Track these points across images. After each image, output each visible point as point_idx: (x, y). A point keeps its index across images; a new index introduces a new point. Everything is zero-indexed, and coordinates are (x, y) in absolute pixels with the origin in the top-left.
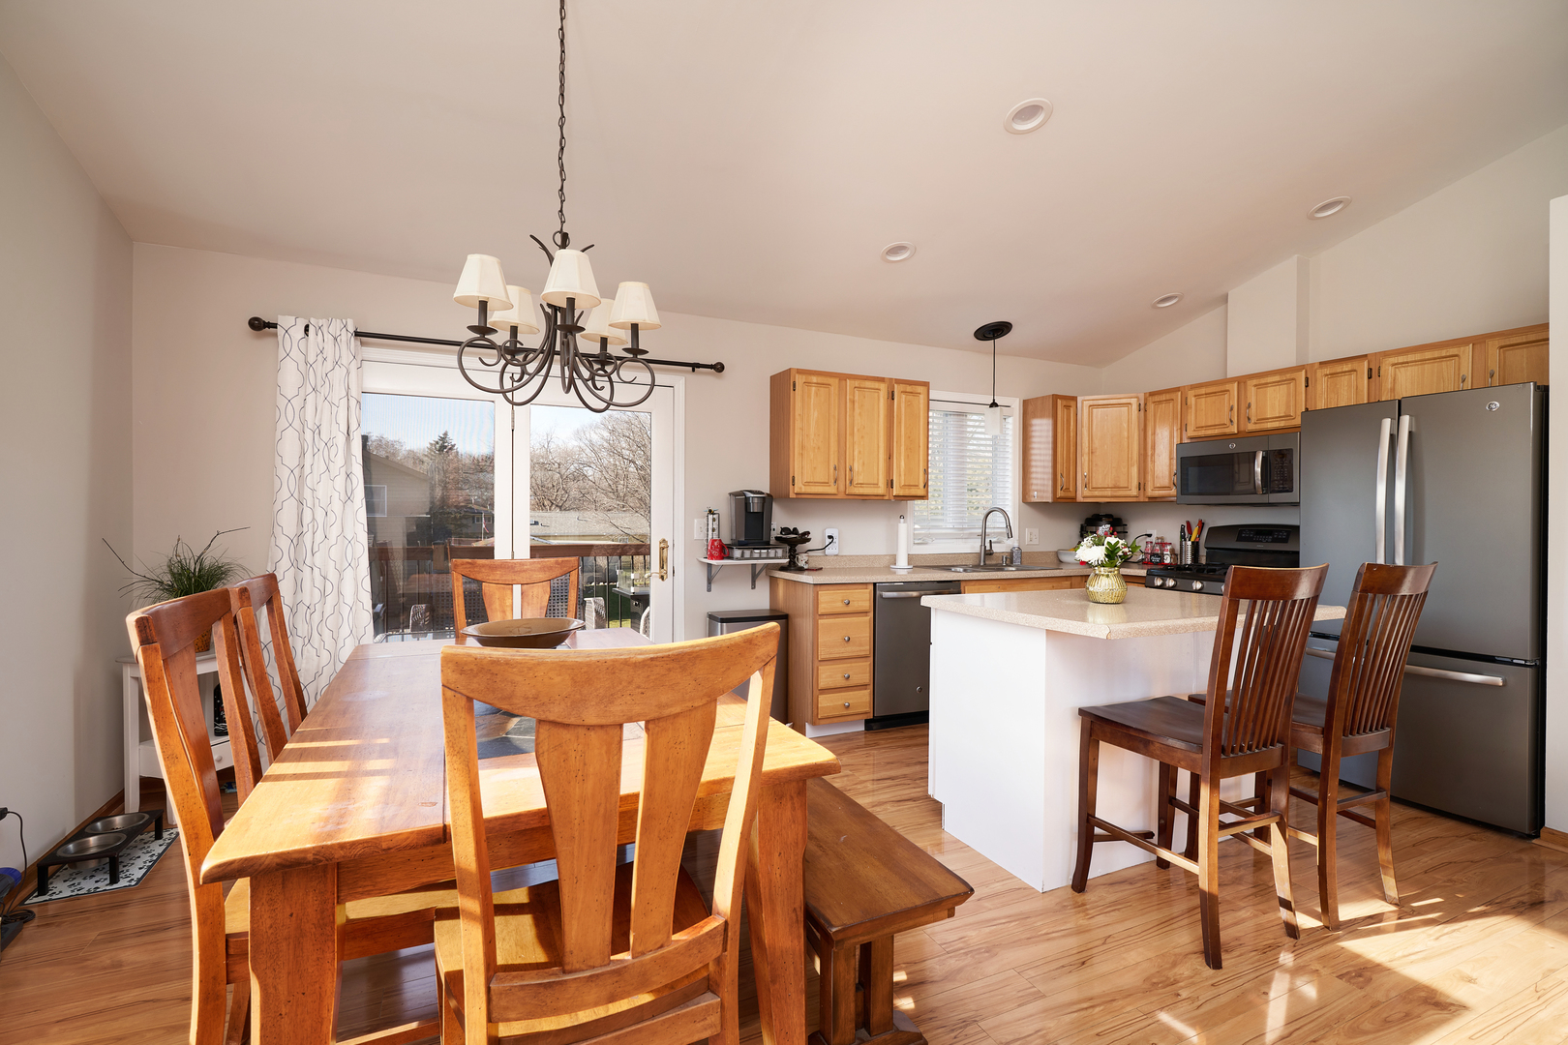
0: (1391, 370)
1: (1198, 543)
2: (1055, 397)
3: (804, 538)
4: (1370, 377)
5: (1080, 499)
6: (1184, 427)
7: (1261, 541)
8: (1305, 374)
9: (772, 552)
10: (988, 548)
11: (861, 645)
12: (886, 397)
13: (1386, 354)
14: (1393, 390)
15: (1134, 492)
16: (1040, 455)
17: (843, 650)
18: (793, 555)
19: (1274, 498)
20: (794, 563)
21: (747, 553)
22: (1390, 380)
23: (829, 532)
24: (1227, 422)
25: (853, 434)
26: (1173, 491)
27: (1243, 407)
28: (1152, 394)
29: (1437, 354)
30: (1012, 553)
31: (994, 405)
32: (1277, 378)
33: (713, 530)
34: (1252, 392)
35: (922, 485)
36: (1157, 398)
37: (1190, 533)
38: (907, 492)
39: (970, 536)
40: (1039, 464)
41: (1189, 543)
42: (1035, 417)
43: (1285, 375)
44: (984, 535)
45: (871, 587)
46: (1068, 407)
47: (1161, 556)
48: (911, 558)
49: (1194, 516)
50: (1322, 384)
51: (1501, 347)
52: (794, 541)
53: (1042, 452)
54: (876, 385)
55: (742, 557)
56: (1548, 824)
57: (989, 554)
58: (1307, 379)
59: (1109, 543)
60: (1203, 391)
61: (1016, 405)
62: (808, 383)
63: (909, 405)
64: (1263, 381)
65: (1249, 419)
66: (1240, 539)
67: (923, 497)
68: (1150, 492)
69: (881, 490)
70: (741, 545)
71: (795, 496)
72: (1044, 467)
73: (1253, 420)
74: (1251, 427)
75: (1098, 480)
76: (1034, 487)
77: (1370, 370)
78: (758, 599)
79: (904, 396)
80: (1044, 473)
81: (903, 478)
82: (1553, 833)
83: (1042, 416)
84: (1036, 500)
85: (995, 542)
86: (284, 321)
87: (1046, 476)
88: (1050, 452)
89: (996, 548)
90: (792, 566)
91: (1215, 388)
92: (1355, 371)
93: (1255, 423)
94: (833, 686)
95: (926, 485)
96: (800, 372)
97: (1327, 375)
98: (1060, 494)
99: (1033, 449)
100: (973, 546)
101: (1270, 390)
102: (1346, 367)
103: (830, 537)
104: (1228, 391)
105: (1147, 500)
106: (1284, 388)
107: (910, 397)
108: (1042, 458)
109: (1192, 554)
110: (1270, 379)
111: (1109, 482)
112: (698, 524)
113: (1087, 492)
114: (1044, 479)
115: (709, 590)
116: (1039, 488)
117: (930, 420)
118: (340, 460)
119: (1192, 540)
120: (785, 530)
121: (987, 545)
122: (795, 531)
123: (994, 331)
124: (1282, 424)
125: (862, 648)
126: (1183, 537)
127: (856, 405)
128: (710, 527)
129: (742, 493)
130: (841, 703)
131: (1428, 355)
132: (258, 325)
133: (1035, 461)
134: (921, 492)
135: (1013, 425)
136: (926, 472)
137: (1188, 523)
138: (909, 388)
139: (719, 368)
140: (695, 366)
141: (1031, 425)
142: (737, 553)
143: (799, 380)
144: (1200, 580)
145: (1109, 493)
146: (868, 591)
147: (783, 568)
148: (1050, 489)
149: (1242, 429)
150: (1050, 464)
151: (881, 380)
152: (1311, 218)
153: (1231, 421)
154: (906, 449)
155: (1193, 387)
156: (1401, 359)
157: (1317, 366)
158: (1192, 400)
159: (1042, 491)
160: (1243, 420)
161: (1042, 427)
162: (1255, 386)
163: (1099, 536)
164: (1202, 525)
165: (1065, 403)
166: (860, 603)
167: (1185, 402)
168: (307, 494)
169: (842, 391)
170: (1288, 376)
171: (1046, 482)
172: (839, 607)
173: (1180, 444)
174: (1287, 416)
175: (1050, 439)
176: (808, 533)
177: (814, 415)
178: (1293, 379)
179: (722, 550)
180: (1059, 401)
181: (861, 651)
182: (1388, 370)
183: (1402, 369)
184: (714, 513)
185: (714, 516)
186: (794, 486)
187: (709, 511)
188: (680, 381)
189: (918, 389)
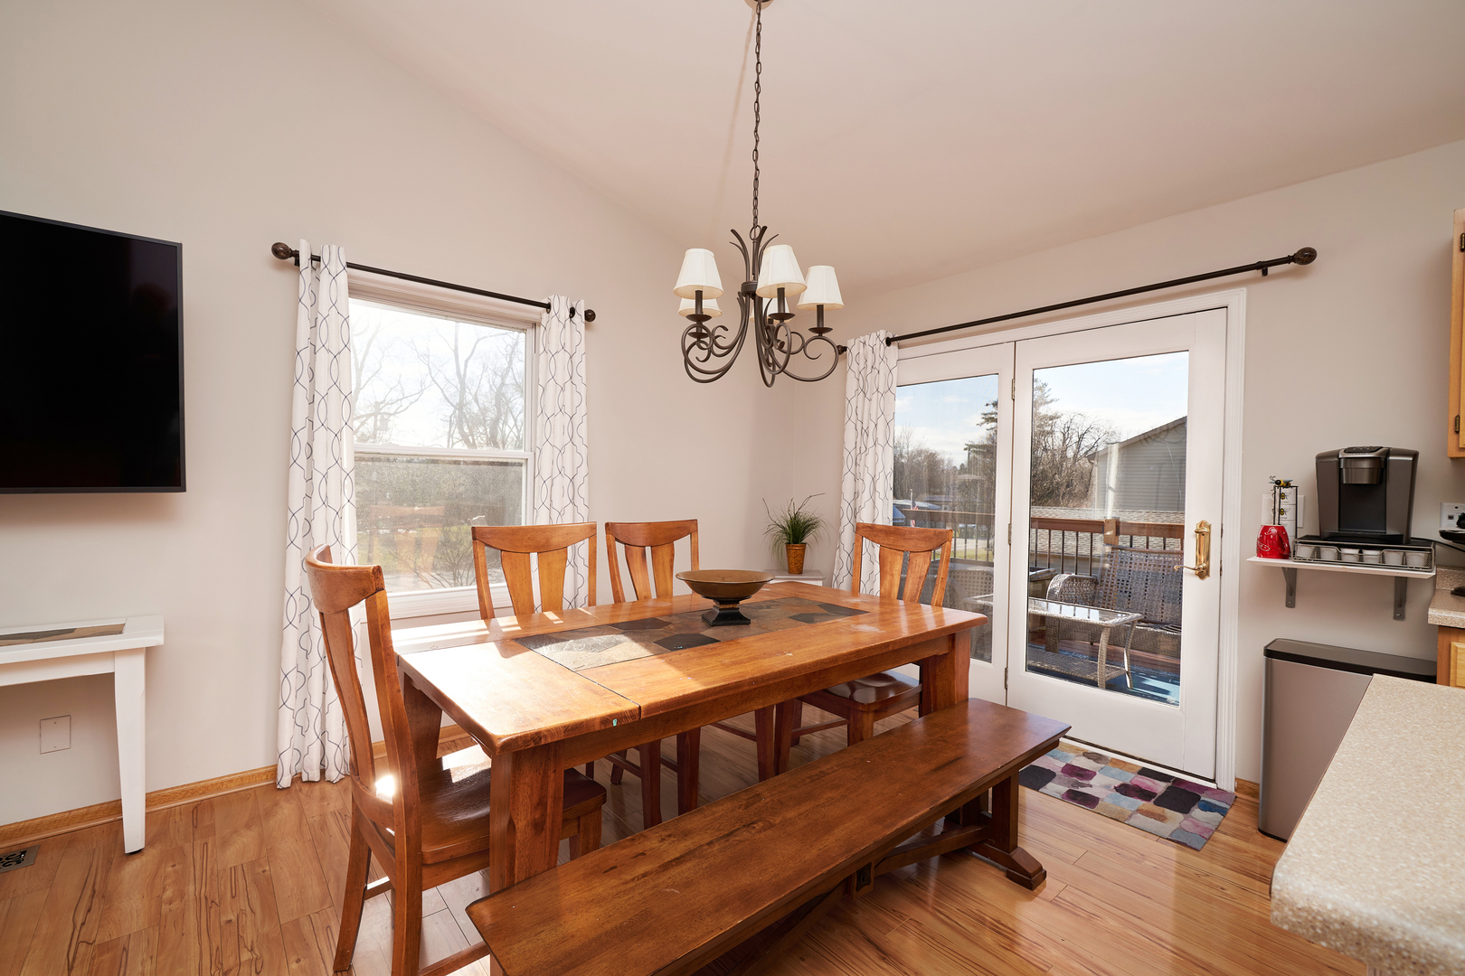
33: (1281, 512)
128: (1277, 507)
129: (1337, 453)
139: (1304, 257)
140: (1262, 267)
142: (1302, 550)
184: (1287, 485)
185: (1283, 490)
186: (1457, 432)
187: (1278, 483)
188: (1238, 294)
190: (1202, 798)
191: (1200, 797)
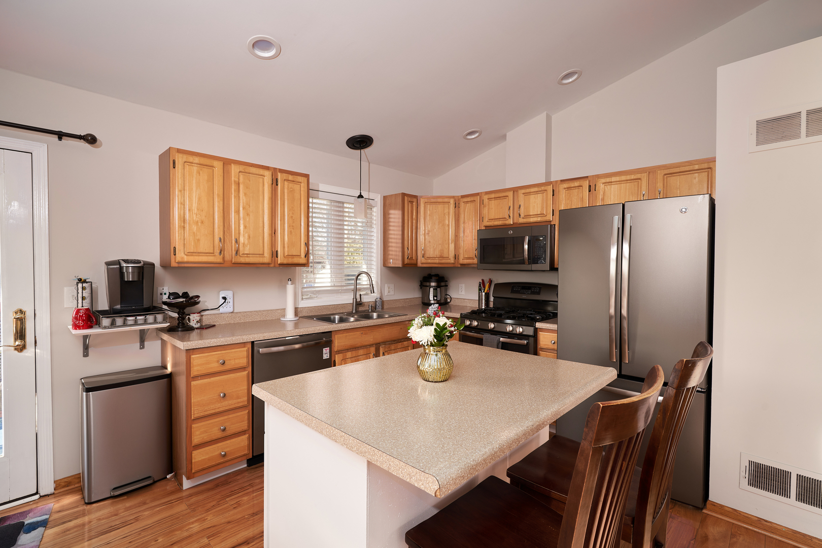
0: (602, 186)
1: (488, 293)
2: (404, 195)
3: (194, 301)
4: (590, 191)
5: (419, 265)
6: (482, 219)
7: (525, 293)
8: (551, 187)
9: (151, 318)
10: (359, 300)
11: (238, 398)
12: (270, 182)
13: (598, 177)
14: (603, 199)
15: (452, 261)
16: (394, 234)
17: (218, 405)
18: (183, 316)
19: (534, 267)
20: (183, 324)
21: (119, 321)
22: (601, 193)
23: (222, 294)
24: (507, 217)
25: (238, 212)
26: (475, 261)
27: (516, 207)
28: (462, 197)
29: (628, 177)
30: (376, 301)
31: (361, 196)
32: (536, 189)
33: (83, 298)
34: (521, 197)
35: (303, 255)
36: (465, 200)
37: (484, 287)
38: (290, 261)
39: (347, 291)
40: (393, 240)
41: (484, 294)
42: (390, 209)
43: (539, 187)
44: (356, 290)
45: (250, 346)
46: (412, 202)
48: (297, 311)
49: (487, 275)
50: (562, 194)
51: (665, 175)
52: (184, 304)
53: (395, 232)
54: (261, 172)
55: (114, 325)
56: (710, 498)
57: (359, 304)
58: (553, 191)
59: (437, 324)
60: (493, 196)
61: (378, 199)
62: (188, 163)
63: (291, 191)
64: (528, 190)
65: (520, 215)
66: (513, 292)
67: (305, 265)
68: (462, 261)
69: (267, 258)
70: (111, 313)
71: (176, 265)
72: (397, 243)
73: (522, 215)
74: (521, 220)
75: (431, 253)
76: (390, 257)
77: (590, 186)
79: (286, 183)
80: (396, 247)
81: (286, 249)
82: (714, 504)
83: (395, 209)
84: (391, 265)
85: (365, 294)
87: (398, 249)
88: (400, 233)
89: (365, 299)
90: (181, 327)
91: (499, 194)
92: (581, 186)
93: (523, 218)
94: (208, 440)
95: (307, 255)
96: (181, 152)
97: (565, 188)
98: (406, 261)
99: (390, 230)
100: (347, 299)
101: (532, 197)
102: (576, 184)
103: (224, 298)
104: (507, 196)
105: (459, 266)
106: (540, 196)
107: (291, 185)
108: (395, 237)
109: (485, 301)
110: (533, 190)
111: (437, 253)
113: (423, 260)
114: (396, 251)
115: (86, 354)
116: (393, 257)
117: (310, 205)
119: (485, 292)
120: (175, 295)
121: (358, 297)
122: (185, 295)
123: (360, 142)
124: (539, 219)
125: (239, 400)
126: (480, 290)
127: (241, 186)
128: (80, 295)
129: (118, 262)
130: (217, 453)
131: (623, 178)
133: (391, 238)
134: (302, 260)
135: (377, 213)
136: (307, 245)
137: (483, 280)
138: (291, 177)
139: (91, 140)
140: (61, 135)
141: (389, 214)
142: (106, 322)
143: (180, 159)
144: (493, 322)
145: (437, 261)
146: (245, 349)
147: (171, 329)
148: (400, 258)
149: (515, 222)
150: (400, 241)
151: (267, 168)
152: (560, 83)
153: (510, 216)
154: (289, 226)
155: (487, 193)
156: (608, 180)
157: (559, 182)
158: (486, 201)
159: (396, 261)
160: (516, 215)
161: (395, 215)
162: (523, 194)
163: (429, 316)
164: (491, 282)
165: (410, 199)
166: (237, 361)
167: (482, 202)
169: (226, 174)
170: (543, 188)
171: (398, 253)
172: (215, 366)
173: (479, 231)
174: (542, 215)
175: (400, 224)
176: (198, 297)
177: (196, 191)
178: (546, 190)
180: (406, 198)
181: (239, 403)
182: (601, 186)
183: (608, 187)
184: (85, 281)
185: (85, 285)
186: (175, 255)
187: (80, 280)
188: (40, 147)
189: (300, 179)
190: (26, 522)
191: (24, 523)
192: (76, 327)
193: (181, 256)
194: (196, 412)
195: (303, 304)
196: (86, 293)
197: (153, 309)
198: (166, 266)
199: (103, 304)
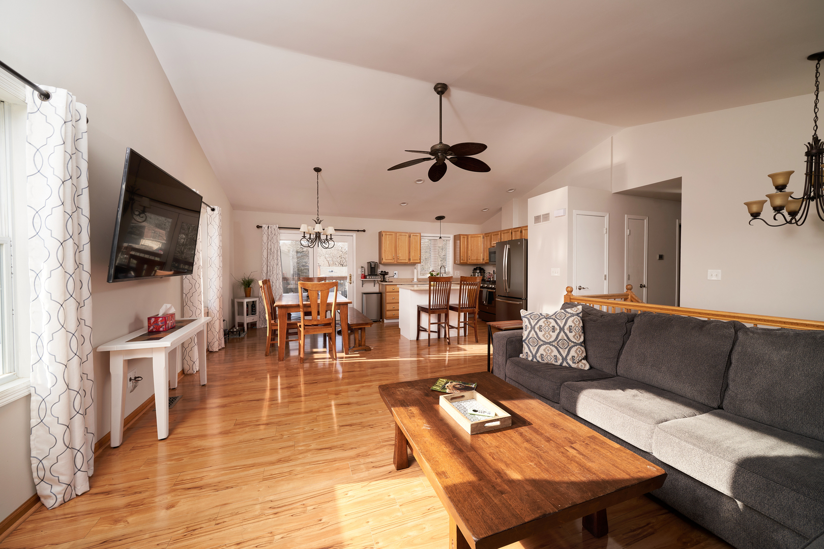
3: (386, 273)
5: (468, 263)
9: (377, 277)
12: (408, 237)
15: (482, 261)
17: (392, 301)
18: (384, 278)
21: (370, 277)
23: (394, 272)
25: (399, 247)
26: (488, 261)
27: (501, 239)
28: (486, 234)
31: (440, 238)
33: (363, 272)
34: (502, 235)
38: (415, 262)
42: (457, 240)
47: (490, 279)
48: (418, 279)
52: (384, 274)
54: (405, 234)
55: (369, 278)
60: (494, 234)
61: (451, 237)
62: (386, 235)
63: (415, 239)
67: (420, 263)
68: (485, 261)
69: (408, 261)
70: (369, 275)
71: (383, 263)
75: (473, 258)
78: (376, 289)
79: (413, 236)
80: (459, 256)
81: (414, 258)
84: (458, 262)
86: (264, 226)
90: (384, 281)
91: (496, 233)
94: (390, 310)
95: (420, 259)
96: (384, 232)
98: (461, 261)
103: (395, 274)
104: (499, 234)
105: (485, 263)
106: (507, 234)
107: (415, 237)
111: (475, 258)
112: (359, 270)
113: (470, 261)
115: (363, 285)
116: (458, 259)
117: (422, 242)
118: (276, 256)
120: (382, 272)
123: (440, 218)
124: (495, 245)
127: (400, 239)
129: (370, 262)
130: (392, 314)
132: (258, 227)
133: (457, 252)
134: (419, 261)
135: (451, 242)
136: (420, 256)
138: (415, 235)
139: (364, 231)
140: (358, 231)
141: (456, 242)
142: (368, 277)
143: (384, 234)
145: (475, 261)
147: (381, 281)
151: (407, 233)
154: (414, 250)
155: (492, 233)
158: (492, 236)
161: (458, 243)
162: (503, 233)
165: (463, 236)
166: (396, 290)
168: (269, 263)
169: (396, 236)
172: (391, 290)
173: (489, 248)
175: (459, 246)
176: (389, 272)
177: (388, 242)
179: (365, 277)
180: (461, 236)
185: (363, 268)
186: (382, 260)
188: (354, 234)
189: (418, 235)
192: (362, 278)
193: (384, 261)
194: (387, 302)
195: (420, 277)
196: (363, 270)
197: (376, 275)
198: (380, 263)
199: (366, 274)
